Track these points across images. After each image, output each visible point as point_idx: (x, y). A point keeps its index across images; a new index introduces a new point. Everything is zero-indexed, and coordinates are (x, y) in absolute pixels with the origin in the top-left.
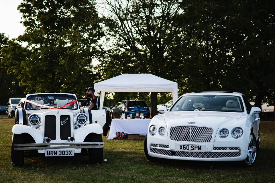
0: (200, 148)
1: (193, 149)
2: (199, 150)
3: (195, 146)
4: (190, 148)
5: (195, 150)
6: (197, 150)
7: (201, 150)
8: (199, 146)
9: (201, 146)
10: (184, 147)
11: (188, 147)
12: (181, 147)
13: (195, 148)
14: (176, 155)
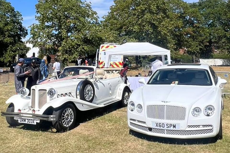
0: (174, 127)
1: (168, 127)
2: (173, 128)
3: (170, 124)
4: (166, 126)
5: (170, 128)
6: (172, 128)
7: (175, 128)
8: (173, 125)
9: (175, 125)
10: (159, 125)
11: (163, 125)
12: (157, 124)
13: (170, 126)
14: (153, 131)
